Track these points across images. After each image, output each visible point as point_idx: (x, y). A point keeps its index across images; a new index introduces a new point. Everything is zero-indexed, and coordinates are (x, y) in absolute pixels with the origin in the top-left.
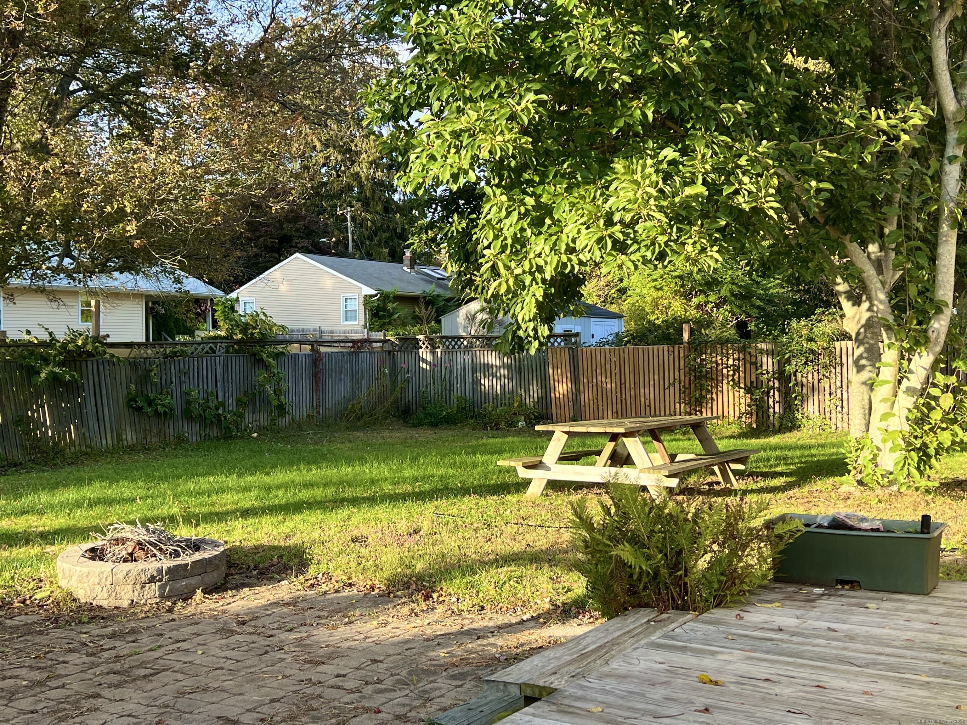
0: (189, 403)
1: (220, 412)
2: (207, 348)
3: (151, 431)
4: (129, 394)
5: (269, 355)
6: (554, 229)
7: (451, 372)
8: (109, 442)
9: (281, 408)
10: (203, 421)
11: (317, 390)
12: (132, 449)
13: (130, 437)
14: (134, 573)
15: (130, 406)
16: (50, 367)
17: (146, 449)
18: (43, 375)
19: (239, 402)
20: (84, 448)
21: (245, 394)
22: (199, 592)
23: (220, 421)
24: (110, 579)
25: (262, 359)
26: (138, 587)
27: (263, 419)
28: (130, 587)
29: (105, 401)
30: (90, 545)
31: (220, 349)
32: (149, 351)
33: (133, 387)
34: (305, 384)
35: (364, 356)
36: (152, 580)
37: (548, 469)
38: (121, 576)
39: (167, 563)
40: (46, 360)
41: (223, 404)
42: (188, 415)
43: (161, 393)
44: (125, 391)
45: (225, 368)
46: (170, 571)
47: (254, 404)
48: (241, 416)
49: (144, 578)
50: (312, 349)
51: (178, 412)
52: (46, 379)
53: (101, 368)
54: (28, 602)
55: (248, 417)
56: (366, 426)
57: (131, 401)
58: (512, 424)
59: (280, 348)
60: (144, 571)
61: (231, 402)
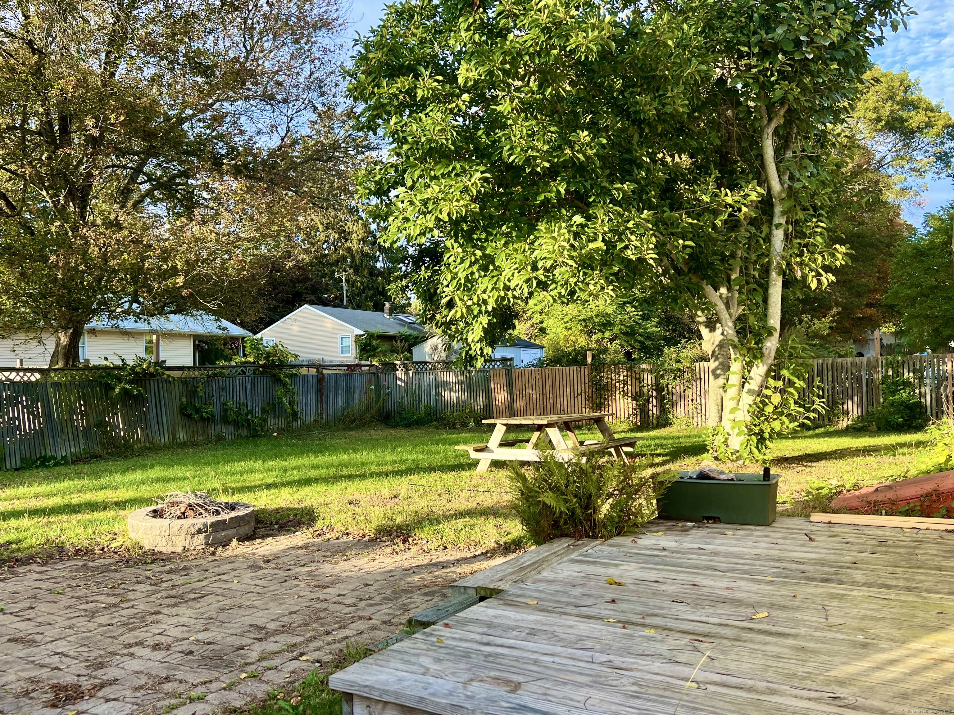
0: (226, 411)
1: (249, 417)
2: (239, 371)
3: (197, 431)
4: (181, 404)
5: (286, 376)
6: (495, 273)
7: (420, 388)
8: (167, 439)
9: (295, 416)
10: (237, 424)
11: (321, 402)
12: (183, 445)
13: (182, 436)
14: (186, 526)
15: (182, 414)
16: (122, 385)
17: (194, 445)
18: (117, 390)
19: (264, 411)
20: (147, 444)
21: (268, 404)
22: (235, 540)
23: (249, 424)
24: (168, 531)
25: (280, 379)
26: (189, 537)
27: (281, 423)
28: (183, 537)
29: (163, 409)
30: (153, 507)
31: (249, 371)
32: (196, 373)
33: (184, 399)
34: (312, 397)
35: (356, 377)
36: (199, 531)
37: (492, 452)
38: (176, 529)
39: (211, 519)
40: (119, 379)
41: (251, 412)
42: (225, 421)
43: (205, 404)
44: (178, 403)
45: (253, 385)
46: (213, 525)
47: (274, 412)
48: (265, 420)
49: (193, 531)
50: (318, 372)
51: (218, 418)
52: (119, 393)
53: (160, 385)
54: (106, 550)
55: (270, 421)
56: (357, 428)
57: (182, 410)
58: (464, 425)
59: (294, 371)
60: (193, 525)
61: (258, 411)
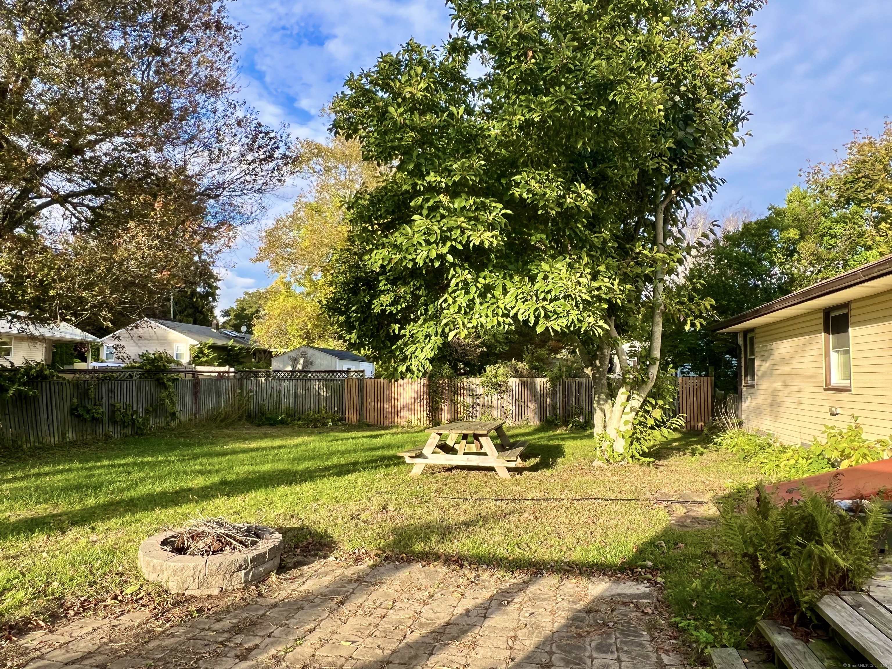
0: (114, 412)
1: (134, 417)
2: (127, 375)
3: (86, 431)
4: (71, 405)
5: (169, 380)
7: (280, 391)
8: (56, 439)
9: (173, 415)
10: (124, 425)
11: (196, 403)
12: (73, 444)
13: (71, 435)
14: (225, 564)
15: (72, 414)
16: (16, 387)
17: (85, 444)
18: (11, 392)
19: (147, 412)
20: (37, 444)
21: (151, 406)
22: (273, 573)
23: (133, 424)
24: (203, 571)
25: (163, 383)
26: (228, 576)
27: (161, 422)
28: (221, 576)
29: (54, 411)
31: (136, 375)
32: (87, 376)
33: (75, 400)
34: (188, 399)
35: (224, 381)
36: (240, 569)
37: (426, 458)
38: (214, 568)
40: (12, 381)
41: (136, 412)
42: (113, 421)
43: (95, 405)
44: (69, 404)
45: (139, 388)
46: (253, 560)
47: (156, 412)
48: (148, 420)
49: (234, 568)
50: (193, 377)
51: (106, 418)
52: (14, 394)
53: (52, 387)
54: (120, 598)
55: (152, 420)
56: (227, 427)
57: (73, 411)
58: (325, 424)
59: (174, 376)
60: (233, 562)
61: (141, 412)
